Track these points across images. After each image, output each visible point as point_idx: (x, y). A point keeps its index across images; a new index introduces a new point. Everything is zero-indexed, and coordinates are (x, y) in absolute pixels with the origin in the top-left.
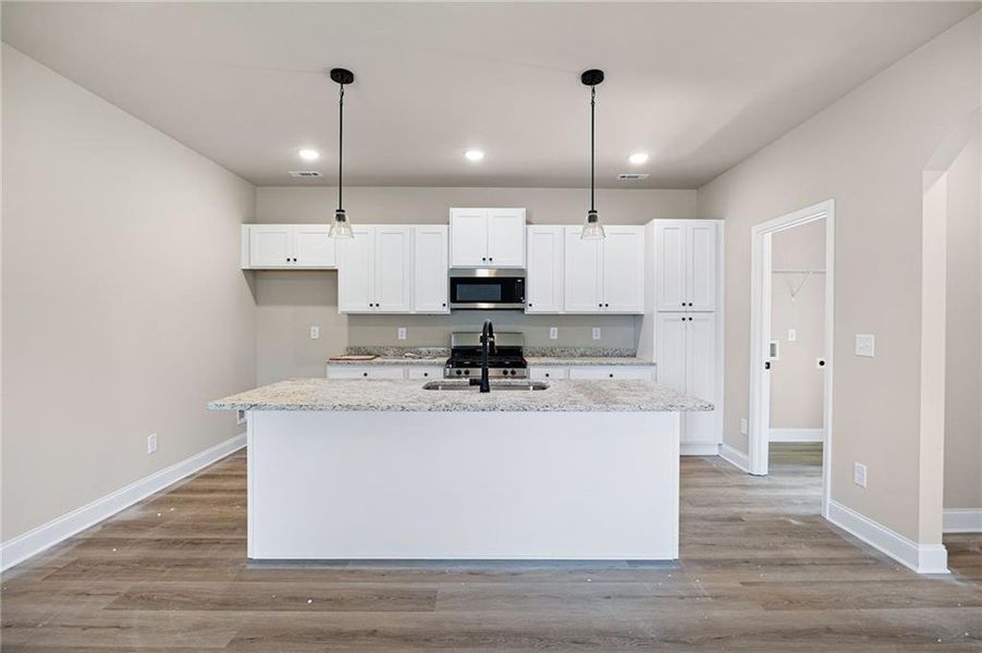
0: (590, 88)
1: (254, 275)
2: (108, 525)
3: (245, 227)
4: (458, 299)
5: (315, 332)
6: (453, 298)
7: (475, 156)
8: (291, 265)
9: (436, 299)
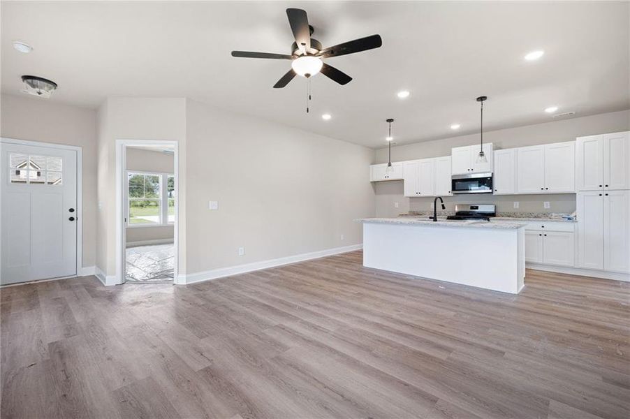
0: (480, 102)
1: (375, 183)
2: (331, 256)
3: (371, 166)
4: (456, 189)
5: (397, 205)
6: (454, 189)
7: (455, 127)
8: (387, 179)
9: (445, 189)
